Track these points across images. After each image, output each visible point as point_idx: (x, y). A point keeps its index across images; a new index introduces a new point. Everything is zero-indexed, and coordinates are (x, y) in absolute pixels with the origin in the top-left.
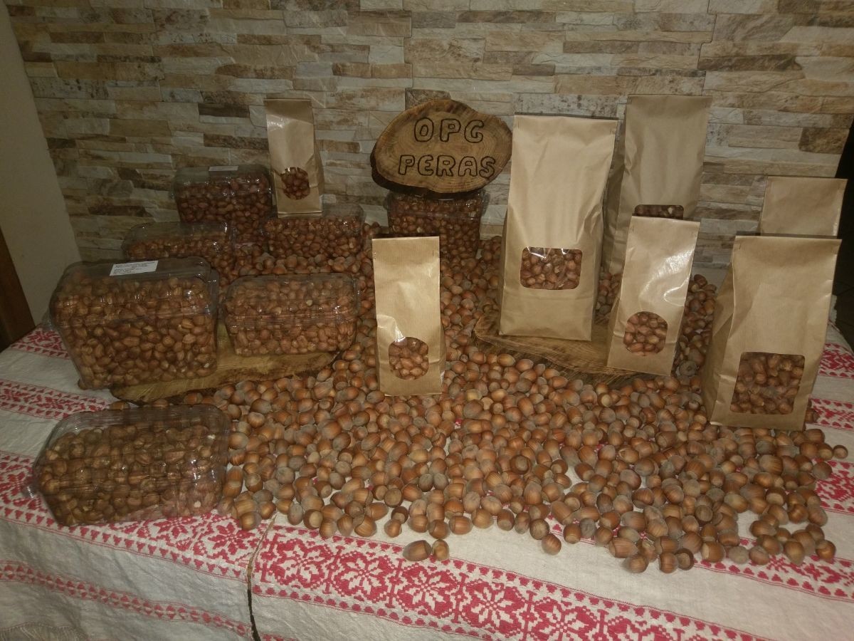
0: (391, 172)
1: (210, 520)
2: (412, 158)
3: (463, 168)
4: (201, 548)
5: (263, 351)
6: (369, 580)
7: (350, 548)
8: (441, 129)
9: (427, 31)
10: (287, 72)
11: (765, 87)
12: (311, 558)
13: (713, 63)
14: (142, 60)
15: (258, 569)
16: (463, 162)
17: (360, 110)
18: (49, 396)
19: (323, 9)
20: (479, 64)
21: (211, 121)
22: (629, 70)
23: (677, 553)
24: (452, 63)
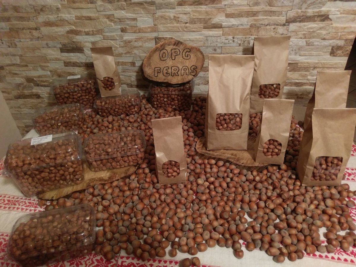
1: (92, 257)
2: (159, 68)
3: (183, 71)
7: (156, 264)
8: (171, 54)
9: (163, 10)
10: (99, 32)
11: (315, 30)
13: (292, 20)
14: (31, 29)
16: (183, 69)
17: (135, 47)
19: (114, 3)
20: (187, 25)
21: (67, 55)
22: (255, 24)
23: (296, 252)
24: (175, 25)
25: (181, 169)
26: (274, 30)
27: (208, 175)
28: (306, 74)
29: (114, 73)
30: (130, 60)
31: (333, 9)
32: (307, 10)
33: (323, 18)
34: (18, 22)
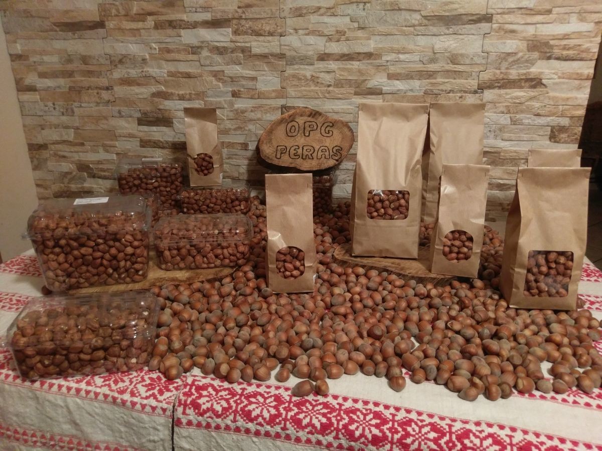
0: (270, 157)
1: (142, 374)
2: (284, 147)
3: (320, 153)
4: (136, 392)
5: (182, 265)
6: (268, 410)
7: (251, 389)
8: (304, 128)
9: (296, 67)
10: (200, 95)
11: (523, 100)
12: (221, 396)
13: (488, 84)
14: (100, 89)
15: (180, 404)
16: (320, 149)
17: (251, 120)
18: (19, 298)
19: (227, 54)
20: (331, 88)
21: (146, 130)
22: (432, 90)
23: (499, 385)
24: (313, 88)
25: (306, 265)
26: (461, 99)
27: (352, 285)
28: (513, 170)
30: (241, 139)
31: (547, 71)
32: (509, 71)
33: (533, 83)
34: (83, 79)
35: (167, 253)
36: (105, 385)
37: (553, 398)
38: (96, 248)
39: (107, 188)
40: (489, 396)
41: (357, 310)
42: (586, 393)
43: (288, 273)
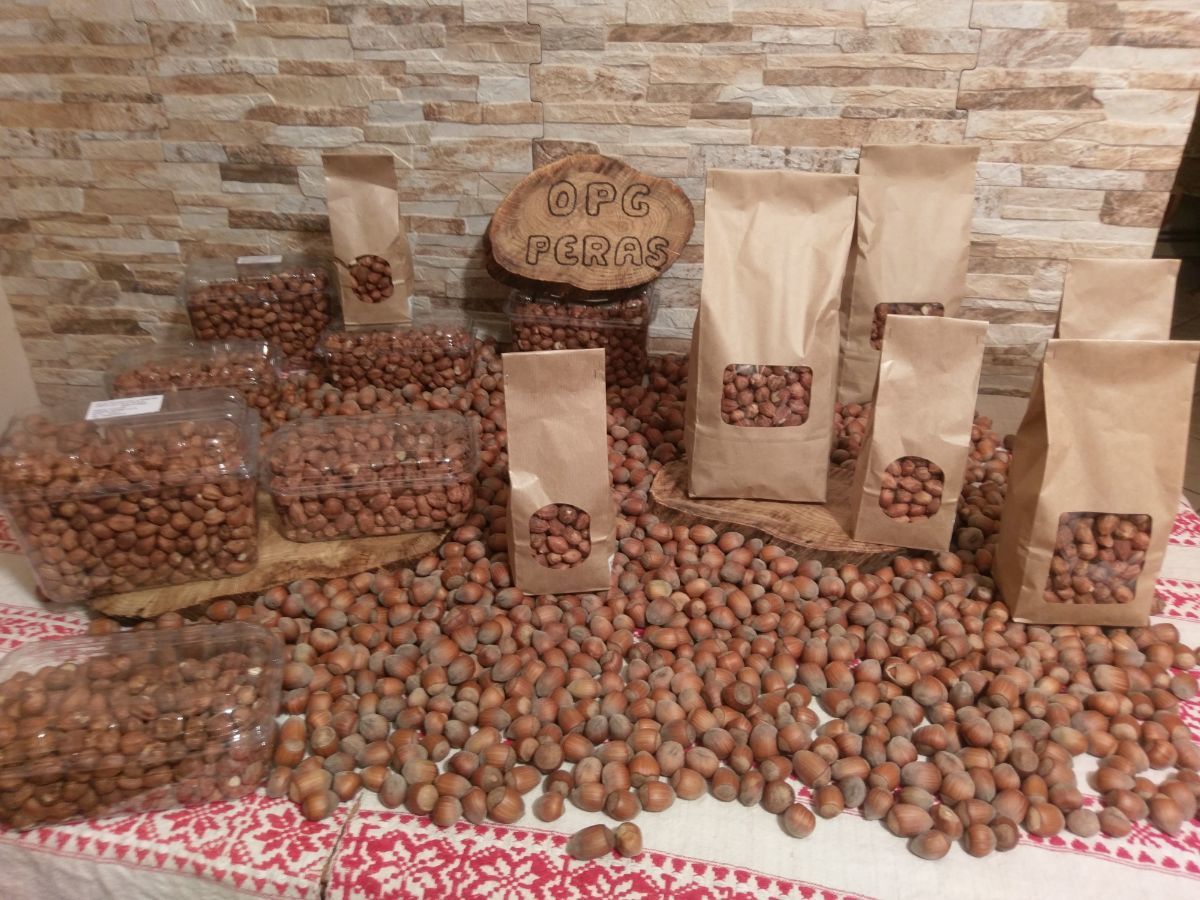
0: (515, 261)
1: (255, 806)
2: (545, 239)
3: (621, 253)
4: (242, 852)
5: (331, 531)
6: (518, 893)
7: (485, 842)
8: (587, 198)
9: (564, 53)
10: (354, 115)
11: (1050, 133)
12: (422, 862)
13: (978, 98)
14: (133, 99)
15: (337, 884)
16: (622, 245)
17: (467, 171)
19: (409, 22)
20: (640, 103)
21: (240, 190)
22: (858, 110)
23: (992, 824)
24: (601, 101)
25: (594, 539)
26: (919, 130)
27: (689, 572)
28: (1021, 282)
29: (394, 243)
30: (447, 212)
31: (1106, 71)
32: (1024, 70)
33: (1075, 97)
34: (92, 76)
35: (297, 508)
36: (178, 837)
37: (1100, 848)
38: (141, 515)
39: (164, 314)
40: (972, 848)
41: (699, 638)
42: (1166, 835)
43: (555, 557)
